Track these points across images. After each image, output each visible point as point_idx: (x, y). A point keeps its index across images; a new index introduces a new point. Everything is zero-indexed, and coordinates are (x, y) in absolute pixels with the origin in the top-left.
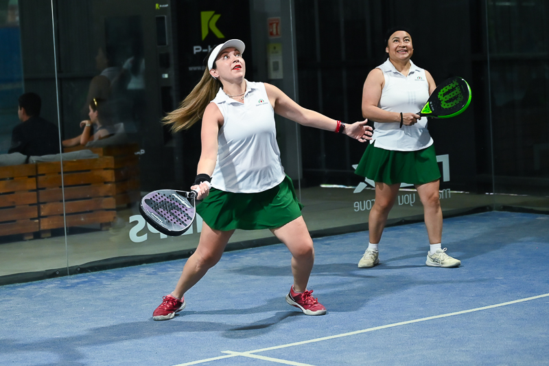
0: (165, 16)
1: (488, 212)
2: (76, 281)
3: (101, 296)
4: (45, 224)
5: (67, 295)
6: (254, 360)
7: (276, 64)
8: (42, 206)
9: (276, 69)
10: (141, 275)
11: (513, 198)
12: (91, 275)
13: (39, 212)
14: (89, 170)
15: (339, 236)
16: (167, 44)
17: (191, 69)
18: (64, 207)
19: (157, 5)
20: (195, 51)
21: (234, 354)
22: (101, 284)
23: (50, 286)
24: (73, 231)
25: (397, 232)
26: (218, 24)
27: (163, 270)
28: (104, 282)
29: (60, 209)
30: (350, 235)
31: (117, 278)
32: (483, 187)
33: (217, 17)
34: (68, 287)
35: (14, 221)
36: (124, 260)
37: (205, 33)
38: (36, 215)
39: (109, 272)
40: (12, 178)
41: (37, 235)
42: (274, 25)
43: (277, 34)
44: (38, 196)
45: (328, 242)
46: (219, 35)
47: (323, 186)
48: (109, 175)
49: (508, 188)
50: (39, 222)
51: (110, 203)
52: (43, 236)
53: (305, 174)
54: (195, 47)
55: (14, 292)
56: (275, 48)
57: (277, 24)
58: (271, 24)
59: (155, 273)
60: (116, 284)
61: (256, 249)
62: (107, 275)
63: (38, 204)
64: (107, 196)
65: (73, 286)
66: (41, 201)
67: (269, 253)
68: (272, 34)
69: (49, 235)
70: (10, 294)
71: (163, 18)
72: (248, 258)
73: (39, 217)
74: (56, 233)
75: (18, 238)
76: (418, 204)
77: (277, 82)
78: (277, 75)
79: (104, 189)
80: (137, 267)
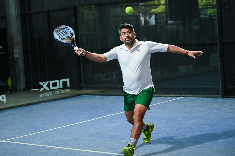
1: (81, 96)
6: (6, 142)
7: (16, 52)
9: (16, 54)
11: (90, 91)
15: (36, 105)
25: (53, 103)
30: (39, 104)
32: (80, 88)
42: (15, 40)
43: (16, 43)
45: (32, 107)
47: (32, 90)
49: (87, 88)
53: (26, 86)
56: (16, 47)
57: (16, 40)
58: (14, 40)
61: (9, 110)
67: (13, 111)
68: (14, 43)
72: (6, 113)
76: (60, 94)
77: (17, 58)
78: (16, 56)
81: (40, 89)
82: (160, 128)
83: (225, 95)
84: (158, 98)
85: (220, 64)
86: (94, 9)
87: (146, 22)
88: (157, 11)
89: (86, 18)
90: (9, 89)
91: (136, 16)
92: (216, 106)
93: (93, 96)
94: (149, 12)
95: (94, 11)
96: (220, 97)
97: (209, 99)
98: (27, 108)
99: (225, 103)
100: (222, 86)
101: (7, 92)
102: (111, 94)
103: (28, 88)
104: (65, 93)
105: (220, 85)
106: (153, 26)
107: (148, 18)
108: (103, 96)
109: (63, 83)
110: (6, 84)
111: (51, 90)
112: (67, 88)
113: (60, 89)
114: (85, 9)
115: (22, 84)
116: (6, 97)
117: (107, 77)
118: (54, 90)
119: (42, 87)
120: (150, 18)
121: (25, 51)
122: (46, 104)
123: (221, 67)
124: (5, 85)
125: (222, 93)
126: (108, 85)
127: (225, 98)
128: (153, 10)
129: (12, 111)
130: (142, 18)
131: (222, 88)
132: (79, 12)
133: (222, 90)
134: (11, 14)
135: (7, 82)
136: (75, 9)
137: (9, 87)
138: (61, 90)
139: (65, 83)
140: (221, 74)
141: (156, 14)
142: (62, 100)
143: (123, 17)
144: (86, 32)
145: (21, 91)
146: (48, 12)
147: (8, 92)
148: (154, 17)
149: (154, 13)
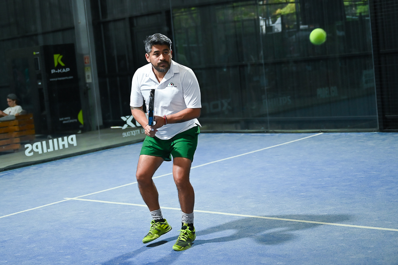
0: (38, 58)
2: (2, 174)
3: (13, 180)
6: (78, 201)
7: (88, 76)
9: (89, 78)
10: (30, 170)
12: (9, 172)
14: (7, 127)
15: (117, 148)
16: (40, 69)
17: (51, 80)
19: (34, 53)
20: (52, 72)
21: (69, 199)
22: (13, 175)
26: (62, 60)
27: (40, 167)
28: (15, 174)
30: (122, 147)
31: (20, 172)
33: (61, 57)
36: (23, 164)
37: (56, 64)
39: (17, 170)
45: (112, 151)
46: (63, 64)
47: (112, 127)
48: (16, 128)
51: (17, 140)
53: (104, 123)
54: (52, 71)
56: (87, 69)
57: (88, 59)
58: (85, 59)
59: (37, 169)
60: (19, 175)
61: (81, 156)
62: (16, 171)
64: (16, 137)
67: (87, 157)
68: (86, 63)
71: (37, 59)
72: (78, 160)
77: (90, 84)
78: (89, 81)
79: (15, 134)
80: (29, 167)
81: (122, 126)
83: (384, 129)
84: (288, 134)
85: (376, 85)
86: (194, 12)
87: (269, 28)
88: (284, 12)
89: (184, 25)
90: (81, 126)
91: (255, 20)
92: (371, 143)
94: (273, 14)
95: (194, 15)
96: (377, 131)
97: (362, 134)
98: (105, 153)
99: (384, 140)
100: (379, 115)
101: (78, 131)
102: (221, 131)
103: (106, 125)
105: (376, 115)
106: (278, 34)
107: (271, 23)
108: (210, 134)
110: (76, 120)
111: (138, 128)
114: (182, 12)
115: (98, 119)
116: (77, 138)
117: (216, 107)
119: (125, 122)
120: (274, 22)
121: (101, 74)
122: (132, 146)
123: (377, 88)
124: (75, 122)
125: (380, 126)
126: (216, 118)
127: (384, 133)
128: (278, 11)
129: (85, 157)
130: (262, 23)
131: (379, 119)
132: (173, 17)
133: (379, 122)
134: (79, 23)
135: (76, 117)
136: (168, 13)
137: (80, 124)
140: (377, 98)
141: (282, 16)
143: (235, 22)
144: (184, 45)
145: (97, 129)
146: (131, 19)
147: (80, 132)
148: (279, 20)
149: (280, 14)
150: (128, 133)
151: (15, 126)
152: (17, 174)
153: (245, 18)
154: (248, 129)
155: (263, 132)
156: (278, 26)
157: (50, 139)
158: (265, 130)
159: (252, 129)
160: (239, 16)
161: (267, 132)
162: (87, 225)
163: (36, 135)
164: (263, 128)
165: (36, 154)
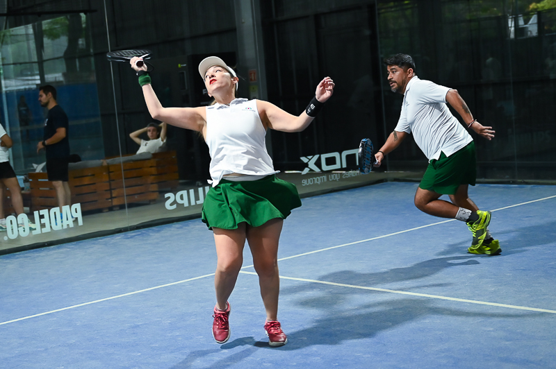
0: (185, 72)
1: (384, 183)
2: (134, 234)
3: (149, 242)
4: (116, 202)
5: (129, 243)
8: (113, 191)
10: (173, 229)
11: (401, 174)
12: (143, 231)
13: (111, 195)
14: (141, 168)
16: (186, 88)
18: (125, 191)
19: (179, 65)
20: (204, 92)
22: (149, 235)
23: (118, 237)
24: (131, 205)
25: (329, 197)
27: (187, 226)
28: (151, 234)
29: (123, 193)
31: (158, 231)
34: (128, 238)
35: (96, 201)
36: (162, 221)
38: (109, 197)
39: (154, 228)
40: (93, 175)
41: (111, 209)
42: (253, 75)
43: (255, 80)
44: (110, 185)
47: (286, 172)
48: (153, 170)
50: (112, 201)
51: (154, 187)
52: (114, 209)
54: (204, 90)
55: (96, 242)
56: (254, 88)
57: (254, 73)
58: (251, 74)
59: (181, 228)
60: (157, 235)
62: (153, 230)
63: (111, 190)
64: (152, 183)
65: (132, 237)
66: (113, 187)
68: (251, 80)
69: (118, 208)
70: (94, 244)
71: (183, 73)
73: (112, 198)
74: (122, 207)
75: (99, 211)
76: (341, 179)
79: (151, 179)
80: (170, 224)
81: (302, 170)
82: (550, 249)
84: (546, 186)
86: (409, 6)
87: (520, 31)
88: (543, 7)
91: (498, 18)
93: (408, 184)
94: (526, 10)
95: (408, 12)
104: (351, 179)
106: (534, 38)
107: (521, 22)
109: (348, 157)
111: (324, 172)
112: (355, 168)
113: (342, 169)
114: (391, 7)
118: (330, 172)
119: (306, 165)
120: (526, 22)
122: (315, 199)
128: (533, 6)
130: (511, 24)
132: (379, 14)
134: (243, 23)
136: (371, 8)
138: (344, 172)
139: (351, 159)
141: (540, 14)
142: (346, 192)
143: (470, 21)
146: (317, 17)
148: (534, 19)
149: (535, 10)
150: (309, 180)
151: (151, 167)
152: (155, 235)
153: (483, 15)
154: (485, 178)
155: (508, 183)
156: (532, 28)
157: (200, 187)
158: (511, 180)
159: (491, 178)
160: (475, 13)
161: (514, 183)
162: (251, 308)
163: (181, 181)
164: (507, 177)
165: (180, 206)
